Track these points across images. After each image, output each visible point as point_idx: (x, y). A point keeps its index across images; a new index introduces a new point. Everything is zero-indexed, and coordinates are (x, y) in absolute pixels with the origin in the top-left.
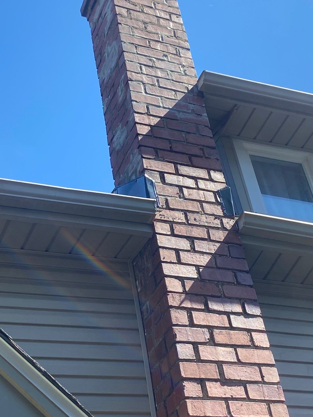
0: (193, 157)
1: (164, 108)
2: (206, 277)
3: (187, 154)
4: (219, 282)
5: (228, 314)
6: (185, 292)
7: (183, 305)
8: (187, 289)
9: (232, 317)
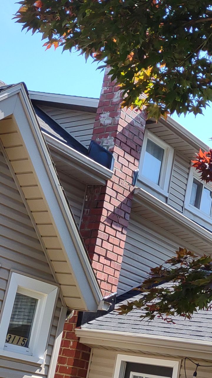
0: (132, 150)
1: (131, 118)
2: (115, 212)
3: (130, 147)
4: (119, 215)
5: (116, 230)
6: (107, 217)
7: (105, 223)
8: (108, 216)
9: (117, 231)
